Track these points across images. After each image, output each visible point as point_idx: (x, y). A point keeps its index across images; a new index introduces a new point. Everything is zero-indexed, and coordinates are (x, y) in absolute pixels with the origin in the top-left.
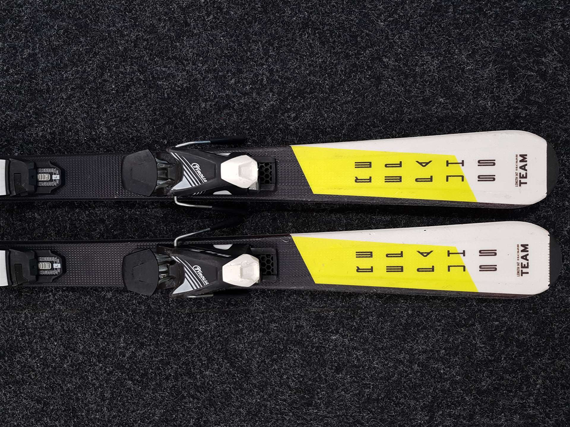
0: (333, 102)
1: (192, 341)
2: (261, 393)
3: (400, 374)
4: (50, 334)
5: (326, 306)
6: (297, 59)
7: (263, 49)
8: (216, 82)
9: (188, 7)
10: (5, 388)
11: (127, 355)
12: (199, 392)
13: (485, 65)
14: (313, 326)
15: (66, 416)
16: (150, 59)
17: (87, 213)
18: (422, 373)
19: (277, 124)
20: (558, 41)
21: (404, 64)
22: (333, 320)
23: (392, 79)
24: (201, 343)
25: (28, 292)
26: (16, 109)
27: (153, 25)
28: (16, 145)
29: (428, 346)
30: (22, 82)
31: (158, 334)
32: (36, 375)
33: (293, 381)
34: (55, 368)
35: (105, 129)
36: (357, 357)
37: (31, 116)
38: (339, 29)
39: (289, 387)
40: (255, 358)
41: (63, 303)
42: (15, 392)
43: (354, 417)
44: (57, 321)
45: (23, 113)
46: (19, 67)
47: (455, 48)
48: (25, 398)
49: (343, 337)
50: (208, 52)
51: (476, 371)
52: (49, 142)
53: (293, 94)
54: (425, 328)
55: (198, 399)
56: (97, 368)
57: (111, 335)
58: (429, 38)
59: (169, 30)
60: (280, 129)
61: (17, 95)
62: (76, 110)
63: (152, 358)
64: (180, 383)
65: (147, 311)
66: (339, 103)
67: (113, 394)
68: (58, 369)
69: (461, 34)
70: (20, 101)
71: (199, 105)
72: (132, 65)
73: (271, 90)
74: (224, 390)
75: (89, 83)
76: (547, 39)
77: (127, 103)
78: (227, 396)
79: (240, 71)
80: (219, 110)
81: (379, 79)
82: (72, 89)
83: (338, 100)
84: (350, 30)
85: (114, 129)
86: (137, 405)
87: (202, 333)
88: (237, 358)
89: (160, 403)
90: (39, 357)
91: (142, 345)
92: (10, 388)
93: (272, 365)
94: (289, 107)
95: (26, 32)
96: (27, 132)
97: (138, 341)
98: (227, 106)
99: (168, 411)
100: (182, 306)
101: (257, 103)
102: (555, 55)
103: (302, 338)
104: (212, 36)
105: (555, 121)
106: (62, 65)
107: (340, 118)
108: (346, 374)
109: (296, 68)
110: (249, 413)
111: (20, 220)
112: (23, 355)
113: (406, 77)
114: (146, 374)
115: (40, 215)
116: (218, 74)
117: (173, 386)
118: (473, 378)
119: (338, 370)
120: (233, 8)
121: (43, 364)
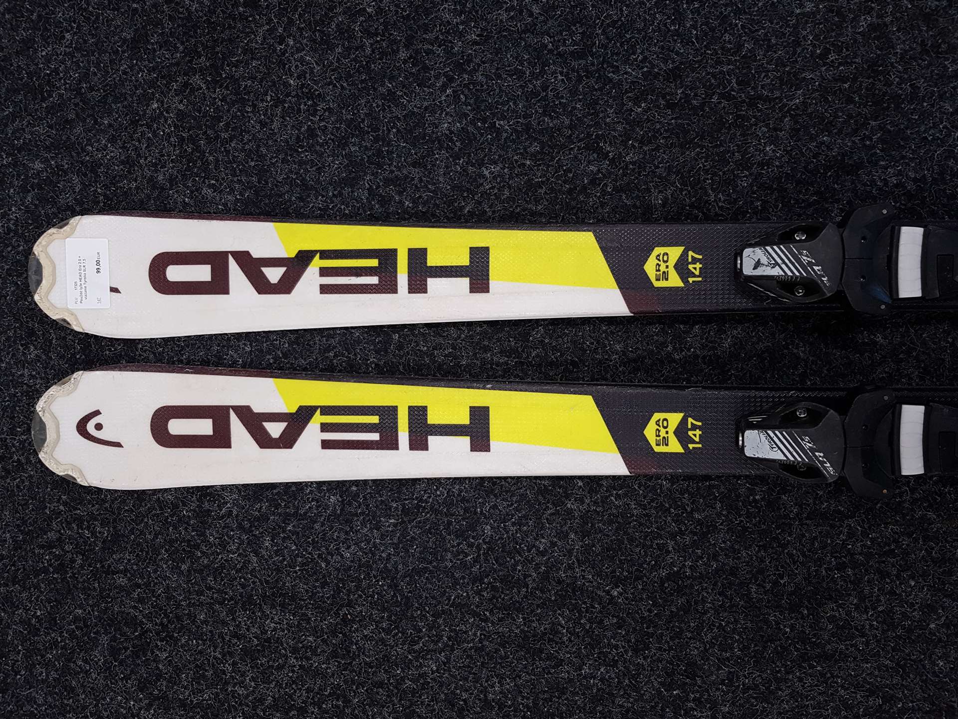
4: (900, 566)
26: (840, 132)
28: (838, 201)
30: (855, 79)
32: (867, 644)
34: (910, 630)
37: (874, 147)
44: (916, 540)
45: (857, 139)
46: (847, 50)
48: (843, 687)
61: (842, 103)
70: (850, 116)
90: (876, 608)
92: (812, 667)
106: (944, 47)
121: (884, 622)
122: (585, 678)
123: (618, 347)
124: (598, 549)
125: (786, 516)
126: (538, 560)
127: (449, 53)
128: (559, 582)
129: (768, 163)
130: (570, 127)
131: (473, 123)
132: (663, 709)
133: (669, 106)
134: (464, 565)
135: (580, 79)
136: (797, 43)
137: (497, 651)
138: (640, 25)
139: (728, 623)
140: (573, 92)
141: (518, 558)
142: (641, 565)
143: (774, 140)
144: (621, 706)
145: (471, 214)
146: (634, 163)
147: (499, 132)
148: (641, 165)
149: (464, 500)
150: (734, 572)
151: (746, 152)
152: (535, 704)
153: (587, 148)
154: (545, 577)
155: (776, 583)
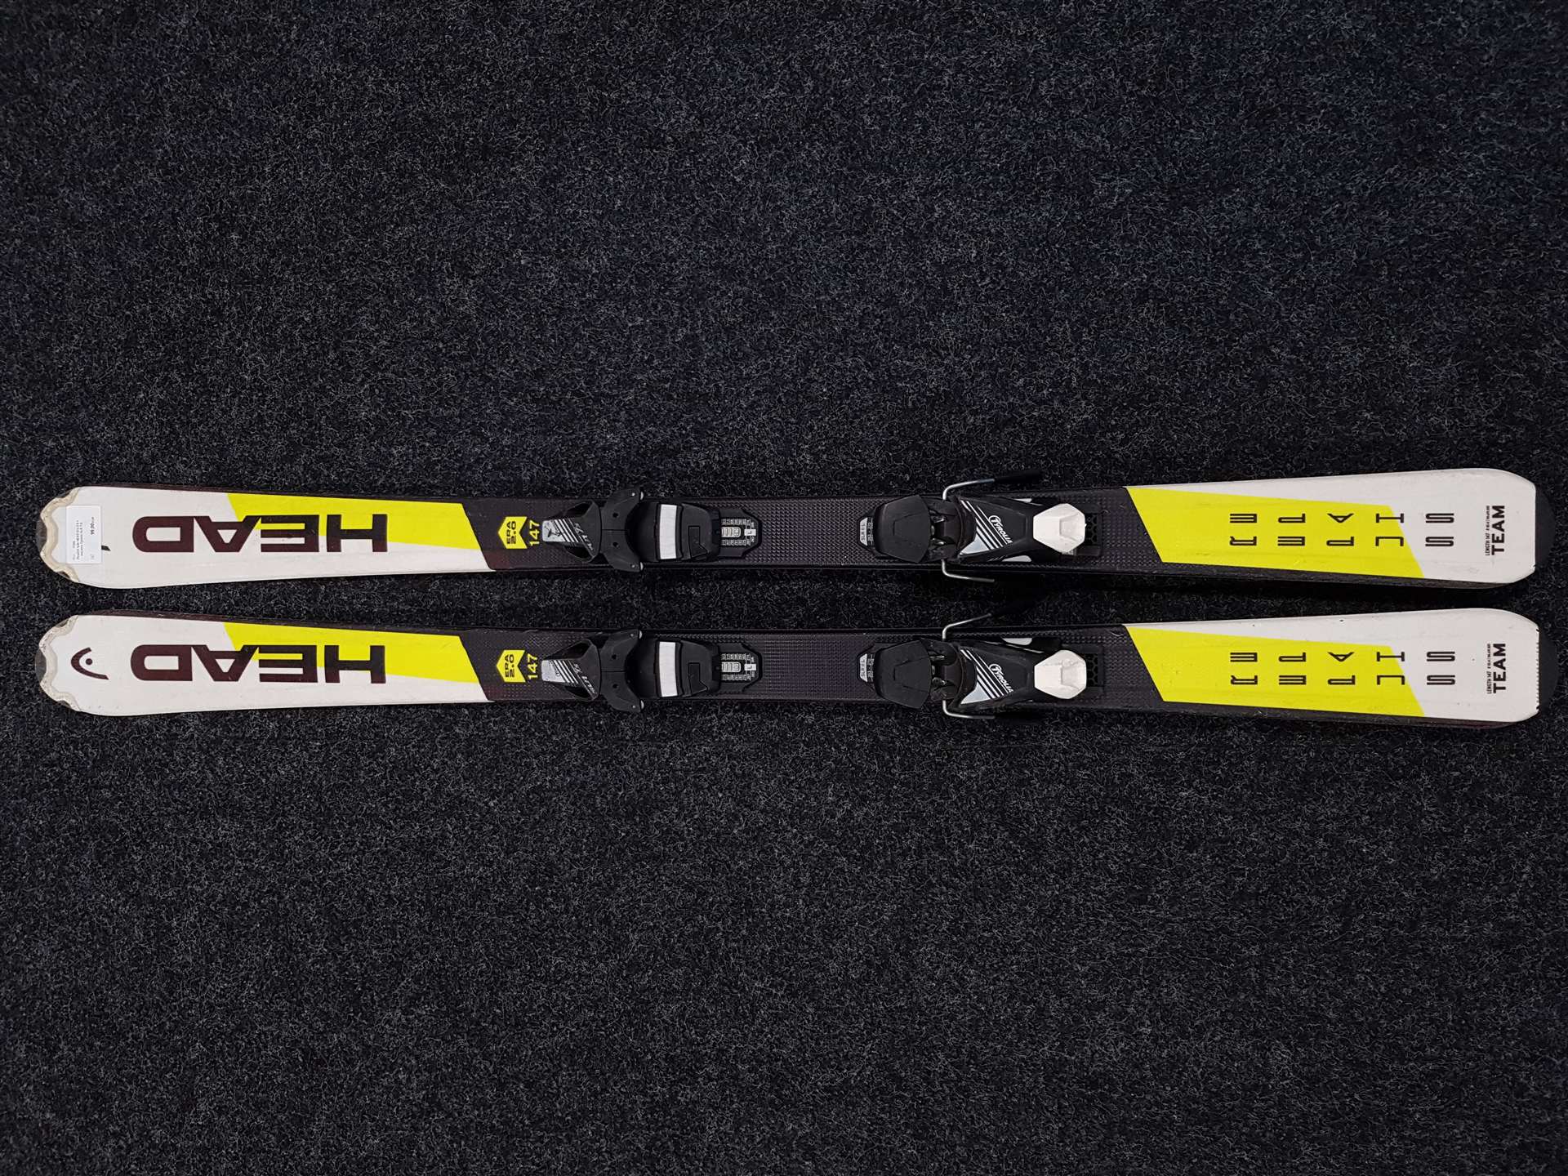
0: (1187, 415)
1: (945, 795)
2: (1062, 881)
3: (1294, 853)
4: (711, 780)
5: (1171, 744)
6: (1128, 348)
7: (1072, 332)
8: (994, 384)
9: (949, 263)
10: (634, 867)
11: (839, 816)
12: (956, 876)
13: (1440, 361)
14: (1150, 775)
15: (734, 913)
16: (885, 347)
17: (777, 588)
18: (1330, 853)
19: (1093, 450)
20: (1560, 323)
21: (1305, 357)
22: (1182, 766)
23: (1287, 381)
24: (960, 798)
25: (677, 712)
26: (663, 423)
27: (890, 293)
29: (1341, 809)
30: (673, 381)
31: (891, 782)
32: (685, 847)
33: (1115, 863)
34: (718, 835)
35: (808, 457)
36: (1223, 824)
37: (688, 435)
38: (1198, 300)
39: (1109, 871)
40: (1052, 824)
41: (734, 730)
42: (651, 873)
43: (1216, 923)
44: (723, 759)
45: (675, 429)
46: (669, 357)
47: (1390, 332)
49: (1199, 793)
50: (980, 336)
51: (1422, 850)
52: (716, 476)
53: (1121, 403)
54: (1336, 780)
55: (956, 888)
56: (789, 835)
57: (811, 782)
58: (1347, 317)
59: (917, 300)
60: (1098, 458)
61: (664, 400)
62: (762, 426)
63: (880, 821)
64: (925, 862)
65: (872, 746)
66: (1198, 418)
67: (813, 879)
68: (723, 837)
69: (1401, 311)
70: (670, 411)
71: (965, 418)
72: (855, 355)
73: (1084, 397)
74: (999, 875)
75: (786, 383)
76: (1544, 320)
77: (846, 415)
78: (1005, 886)
79: (1034, 367)
80: (997, 427)
81: (1264, 381)
82: (757, 393)
83: (1197, 413)
84: (1217, 303)
85: (825, 456)
86: (855, 896)
87: (962, 783)
88: (1021, 824)
89: (893, 893)
90: (692, 816)
91: (864, 798)
92: (643, 866)
93: (1080, 837)
94: (1114, 423)
95: (681, 301)
96: (681, 460)
97: (857, 793)
98: (1009, 422)
99: (905, 907)
100: (930, 738)
101: (1060, 417)
102: (1556, 345)
103: (1130, 794)
104: (988, 310)
105: (1555, 450)
106: (740, 354)
107: (1199, 442)
108: (1204, 854)
109: (1126, 361)
110: (1040, 911)
111: (667, 599)
112: (664, 814)
113: (1309, 379)
114: (869, 846)
115: (698, 591)
116: (996, 371)
117: (914, 867)
118: (1417, 861)
119: (1191, 846)
120: (1023, 266)
121: (699, 828)
122: (467, 877)
123: (497, 597)
124: (479, 767)
125: (623, 739)
126: (432, 776)
127: (367, 355)
128: (448, 795)
129: (610, 447)
130: (460, 416)
131: (384, 411)
132: (528, 904)
133: (535, 400)
134: (374, 782)
135: (467, 377)
136: (630, 350)
137: (399, 853)
138: (512, 335)
139: (578, 829)
140: (462, 388)
141: (417, 775)
142: (512, 781)
143: (613, 430)
144: (495, 901)
145: (383, 485)
146: (508, 447)
147: (404, 419)
148: (513, 448)
149: (375, 726)
150: (583, 785)
151: (592, 439)
152: (428, 900)
153: (473, 433)
154: (438, 790)
155: (616, 795)
